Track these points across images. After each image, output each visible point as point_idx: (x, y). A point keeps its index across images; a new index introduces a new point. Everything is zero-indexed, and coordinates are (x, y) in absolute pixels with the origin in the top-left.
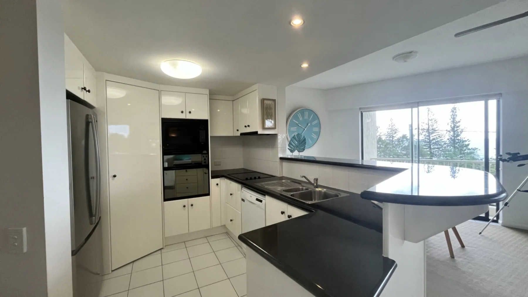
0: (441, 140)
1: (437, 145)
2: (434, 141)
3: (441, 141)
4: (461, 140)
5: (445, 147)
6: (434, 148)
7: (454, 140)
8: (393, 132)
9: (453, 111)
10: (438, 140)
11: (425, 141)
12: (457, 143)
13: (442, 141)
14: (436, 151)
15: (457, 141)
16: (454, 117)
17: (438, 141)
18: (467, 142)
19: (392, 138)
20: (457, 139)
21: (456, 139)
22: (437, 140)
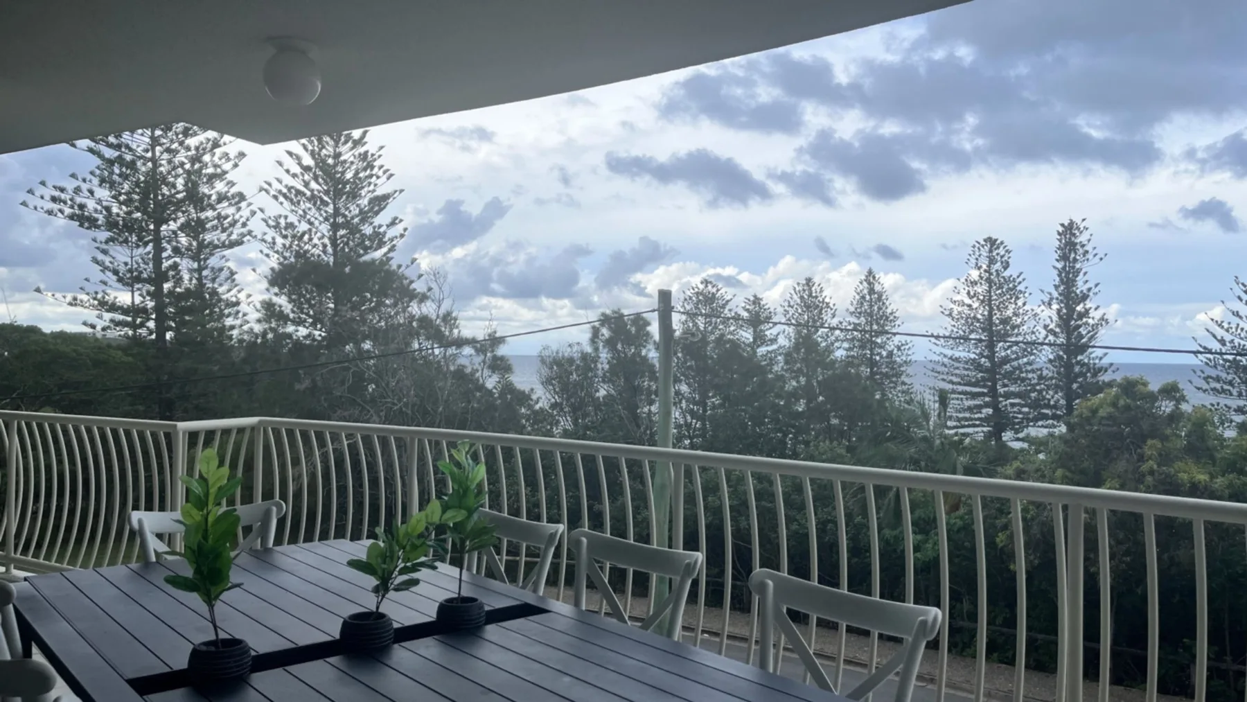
0: (1030, 363)
1: (1015, 381)
2: (1008, 367)
3: (1029, 368)
4: (1092, 366)
5: (1040, 392)
6: (1007, 396)
7: (1069, 366)
8: (875, 327)
9: (1064, 258)
10: (1019, 364)
11: (979, 365)
12: (1077, 376)
13: (1034, 367)
14: (1013, 405)
15: (1077, 369)
16: (1068, 278)
17: (1019, 368)
18: (1110, 371)
19: (871, 350)
20: (1078, 363)
21: (1074, 361)
22: (1015, 364)
